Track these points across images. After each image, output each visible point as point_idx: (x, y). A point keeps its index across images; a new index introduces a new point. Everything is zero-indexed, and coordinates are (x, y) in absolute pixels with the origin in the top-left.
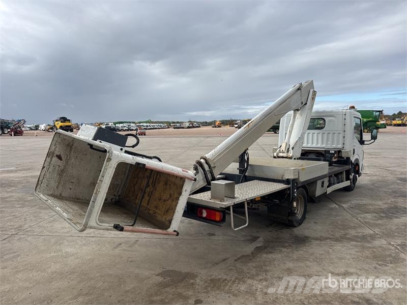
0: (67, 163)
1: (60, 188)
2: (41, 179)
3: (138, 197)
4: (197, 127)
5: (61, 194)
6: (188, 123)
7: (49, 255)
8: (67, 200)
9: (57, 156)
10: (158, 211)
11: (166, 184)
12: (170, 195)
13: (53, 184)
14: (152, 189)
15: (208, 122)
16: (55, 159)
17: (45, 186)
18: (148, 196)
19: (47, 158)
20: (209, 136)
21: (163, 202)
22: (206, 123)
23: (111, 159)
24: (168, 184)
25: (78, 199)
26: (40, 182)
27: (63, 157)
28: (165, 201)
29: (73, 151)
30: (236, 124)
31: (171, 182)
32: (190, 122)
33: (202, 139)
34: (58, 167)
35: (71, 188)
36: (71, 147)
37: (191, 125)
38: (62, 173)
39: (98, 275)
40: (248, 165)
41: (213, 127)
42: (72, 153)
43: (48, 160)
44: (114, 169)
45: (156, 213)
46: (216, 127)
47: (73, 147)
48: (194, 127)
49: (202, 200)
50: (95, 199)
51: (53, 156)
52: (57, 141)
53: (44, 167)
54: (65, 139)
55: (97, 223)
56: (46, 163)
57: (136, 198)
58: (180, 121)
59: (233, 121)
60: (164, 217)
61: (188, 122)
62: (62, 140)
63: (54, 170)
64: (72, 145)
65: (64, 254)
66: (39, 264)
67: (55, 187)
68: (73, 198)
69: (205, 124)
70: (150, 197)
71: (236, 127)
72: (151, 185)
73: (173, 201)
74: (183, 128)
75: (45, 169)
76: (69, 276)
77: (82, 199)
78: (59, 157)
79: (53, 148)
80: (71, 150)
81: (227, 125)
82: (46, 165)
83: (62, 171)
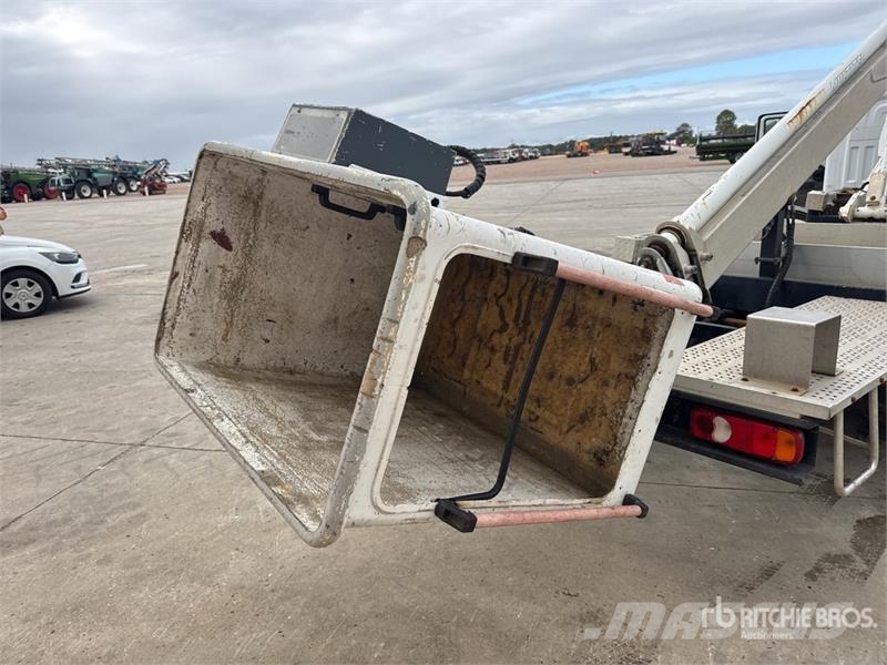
0: (248, 257)
1: (235, 340)
2: (170, 313)
3: (468, 362)
4: (531, 158)
5: (238, 360)
6: (510, 151)
7: (221, 521)
8: (257, 380)
9: (214, 235)
10: (547, 415)
11: (571, 323)
12: (592, 361)
13: (211, 326)
14: (517, 339)
15: (555, 144)
16: (208, 245)
17: (185, 334)
18: (505, 359)
19: (184, 244)
20: (569, 176)
21: (564, 386)
22: (550, 147)
23: (424, 242)
24: (580, 321)
25: (292, 372)
26: (168, 324)
27: (232, 238)
28: (570, 381)
29: (263, 217)
30: (627, 145)
31: (595, 318)
32: (513, 147)
33: (552, 185)
34: (220, 271)
35: (269, 337)
36: (257, 205)
37: (517, 155)
38: (235, 289)
39: (365, 608)
40: (790, 246)
41: (569, 156)
42: (262, 225)
43: (187, 248)
44: (437, 286)
45: (537, 417)
46: (575, 156)
47: (265, 203)
48: (523, 159)
49: (711, 384)
50: (369, 419)
51: (199, 237)
52: (208, 183)
53: (174, 275)
54: (233, 177)
55: (376, 507)
56: (179, 261)
57: (464, 365)
58: (489, 147)
59: (616, 139)
60: (572, 437)
61: (509, 148)
62: (225, 179)
63: (209, 281)
64: (260, 197)
65: (263, 519)
66: (196, 550)
67: (219, 338)
68: (275, 369)
69: (548, 150)
70: (513, 363)
71: (627, 154)
72: (511, 325)
73: (606, 384)
74: (499, 162)
75: (180, 281)
76: (281, 608)
77: (304, 373)
78: (222, 239)
79: (199, 209)
80: (256, 214)
81: (603, 149)
82: (180, 267)
83: (237, 285)
